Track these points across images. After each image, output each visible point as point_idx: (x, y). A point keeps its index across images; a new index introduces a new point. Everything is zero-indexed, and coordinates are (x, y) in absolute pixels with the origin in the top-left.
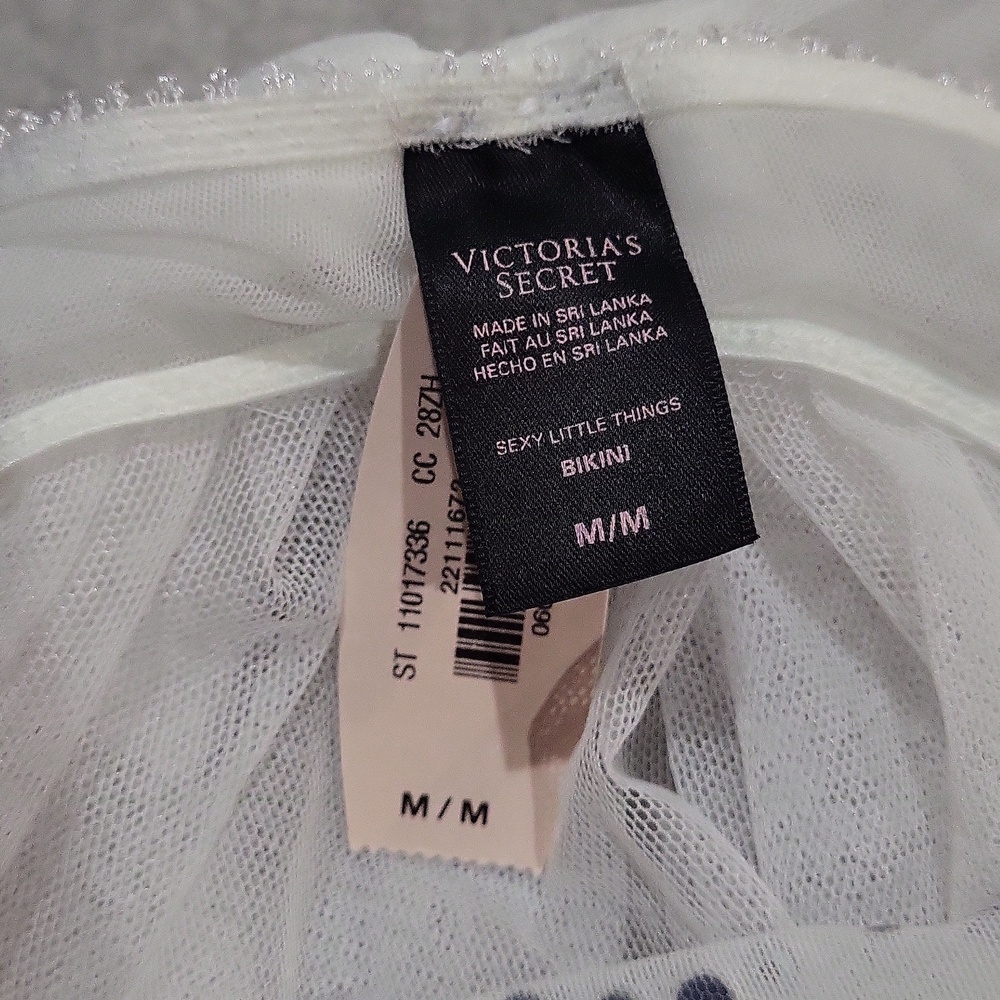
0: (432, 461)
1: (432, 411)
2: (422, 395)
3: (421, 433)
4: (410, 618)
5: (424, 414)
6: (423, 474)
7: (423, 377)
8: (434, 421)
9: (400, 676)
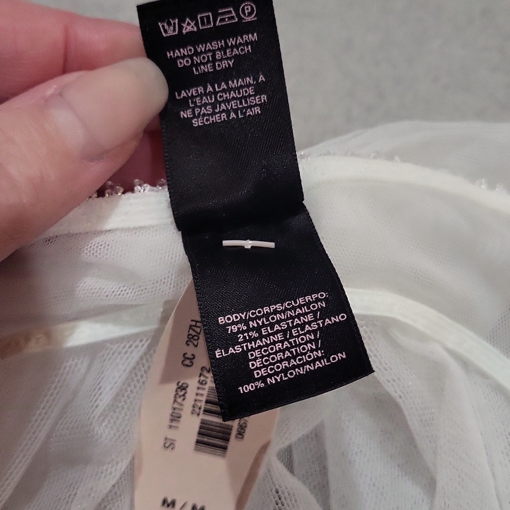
0: (191, 364)
1: (194, 336)
2: (190, 328)
3: (188, 345)
4: (174, 424)
5: (190, 337)
6: (187, 362)
7: (192, 321)
8: (195, 340)
9: (167, 447)
